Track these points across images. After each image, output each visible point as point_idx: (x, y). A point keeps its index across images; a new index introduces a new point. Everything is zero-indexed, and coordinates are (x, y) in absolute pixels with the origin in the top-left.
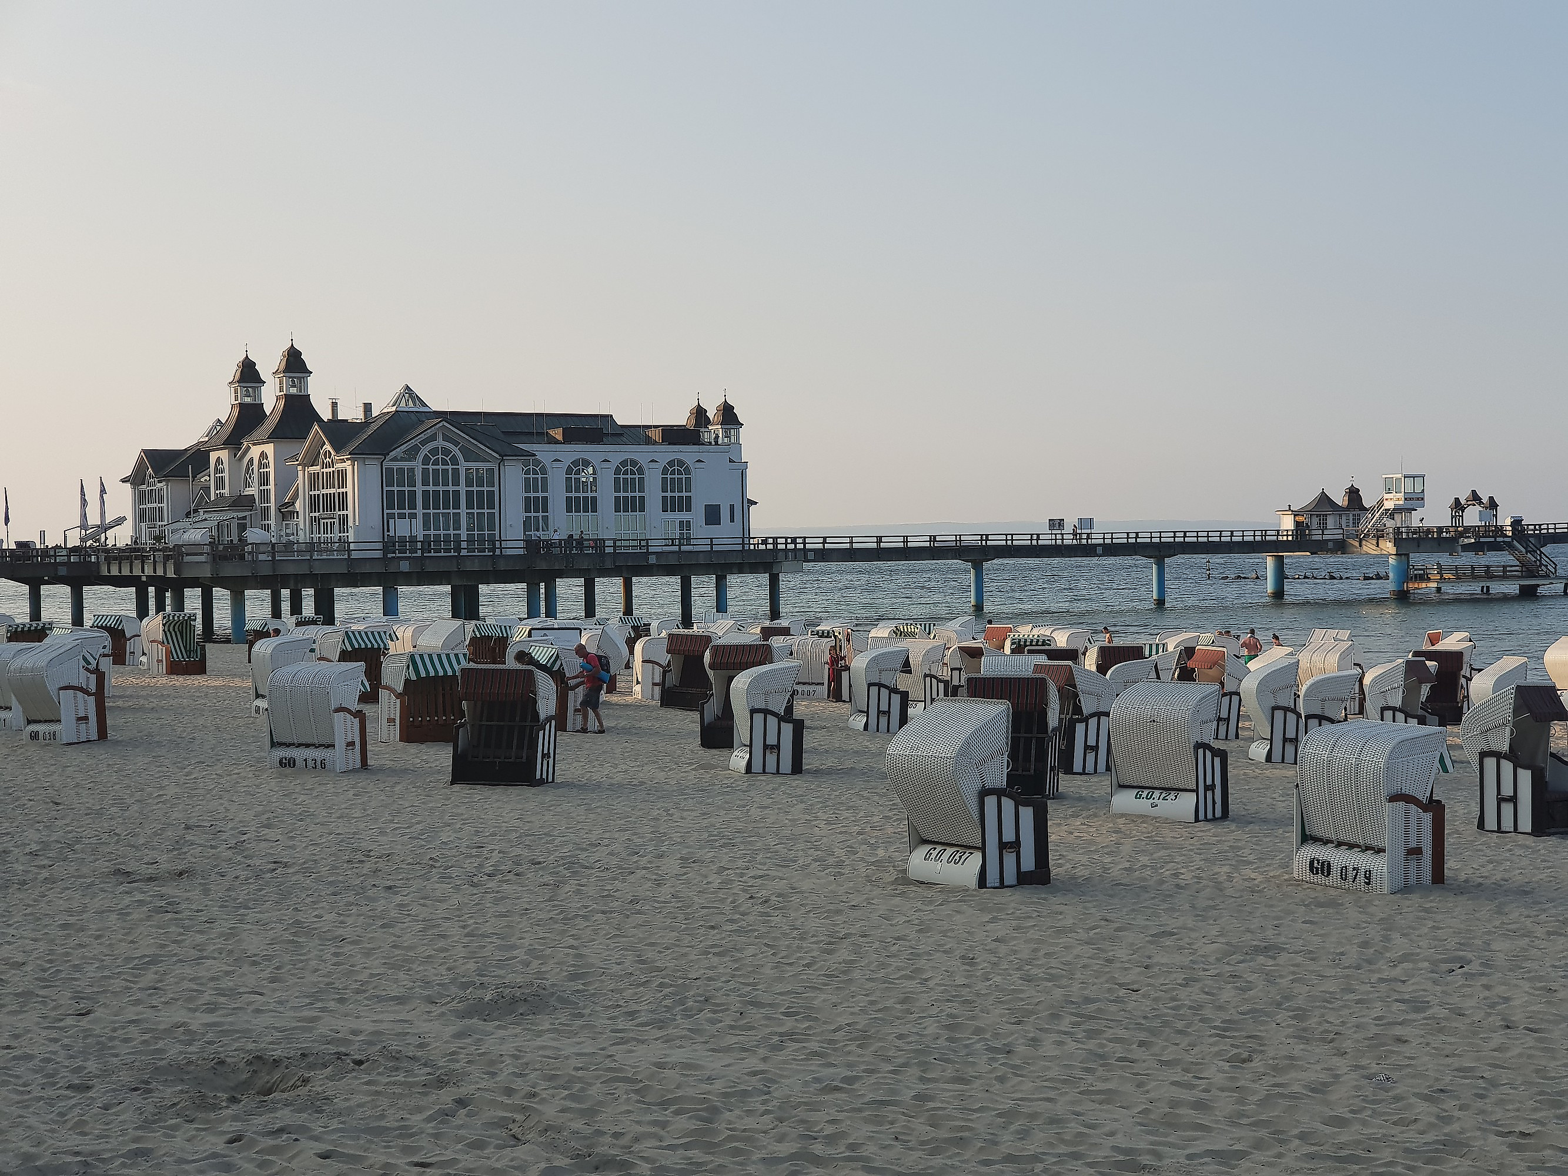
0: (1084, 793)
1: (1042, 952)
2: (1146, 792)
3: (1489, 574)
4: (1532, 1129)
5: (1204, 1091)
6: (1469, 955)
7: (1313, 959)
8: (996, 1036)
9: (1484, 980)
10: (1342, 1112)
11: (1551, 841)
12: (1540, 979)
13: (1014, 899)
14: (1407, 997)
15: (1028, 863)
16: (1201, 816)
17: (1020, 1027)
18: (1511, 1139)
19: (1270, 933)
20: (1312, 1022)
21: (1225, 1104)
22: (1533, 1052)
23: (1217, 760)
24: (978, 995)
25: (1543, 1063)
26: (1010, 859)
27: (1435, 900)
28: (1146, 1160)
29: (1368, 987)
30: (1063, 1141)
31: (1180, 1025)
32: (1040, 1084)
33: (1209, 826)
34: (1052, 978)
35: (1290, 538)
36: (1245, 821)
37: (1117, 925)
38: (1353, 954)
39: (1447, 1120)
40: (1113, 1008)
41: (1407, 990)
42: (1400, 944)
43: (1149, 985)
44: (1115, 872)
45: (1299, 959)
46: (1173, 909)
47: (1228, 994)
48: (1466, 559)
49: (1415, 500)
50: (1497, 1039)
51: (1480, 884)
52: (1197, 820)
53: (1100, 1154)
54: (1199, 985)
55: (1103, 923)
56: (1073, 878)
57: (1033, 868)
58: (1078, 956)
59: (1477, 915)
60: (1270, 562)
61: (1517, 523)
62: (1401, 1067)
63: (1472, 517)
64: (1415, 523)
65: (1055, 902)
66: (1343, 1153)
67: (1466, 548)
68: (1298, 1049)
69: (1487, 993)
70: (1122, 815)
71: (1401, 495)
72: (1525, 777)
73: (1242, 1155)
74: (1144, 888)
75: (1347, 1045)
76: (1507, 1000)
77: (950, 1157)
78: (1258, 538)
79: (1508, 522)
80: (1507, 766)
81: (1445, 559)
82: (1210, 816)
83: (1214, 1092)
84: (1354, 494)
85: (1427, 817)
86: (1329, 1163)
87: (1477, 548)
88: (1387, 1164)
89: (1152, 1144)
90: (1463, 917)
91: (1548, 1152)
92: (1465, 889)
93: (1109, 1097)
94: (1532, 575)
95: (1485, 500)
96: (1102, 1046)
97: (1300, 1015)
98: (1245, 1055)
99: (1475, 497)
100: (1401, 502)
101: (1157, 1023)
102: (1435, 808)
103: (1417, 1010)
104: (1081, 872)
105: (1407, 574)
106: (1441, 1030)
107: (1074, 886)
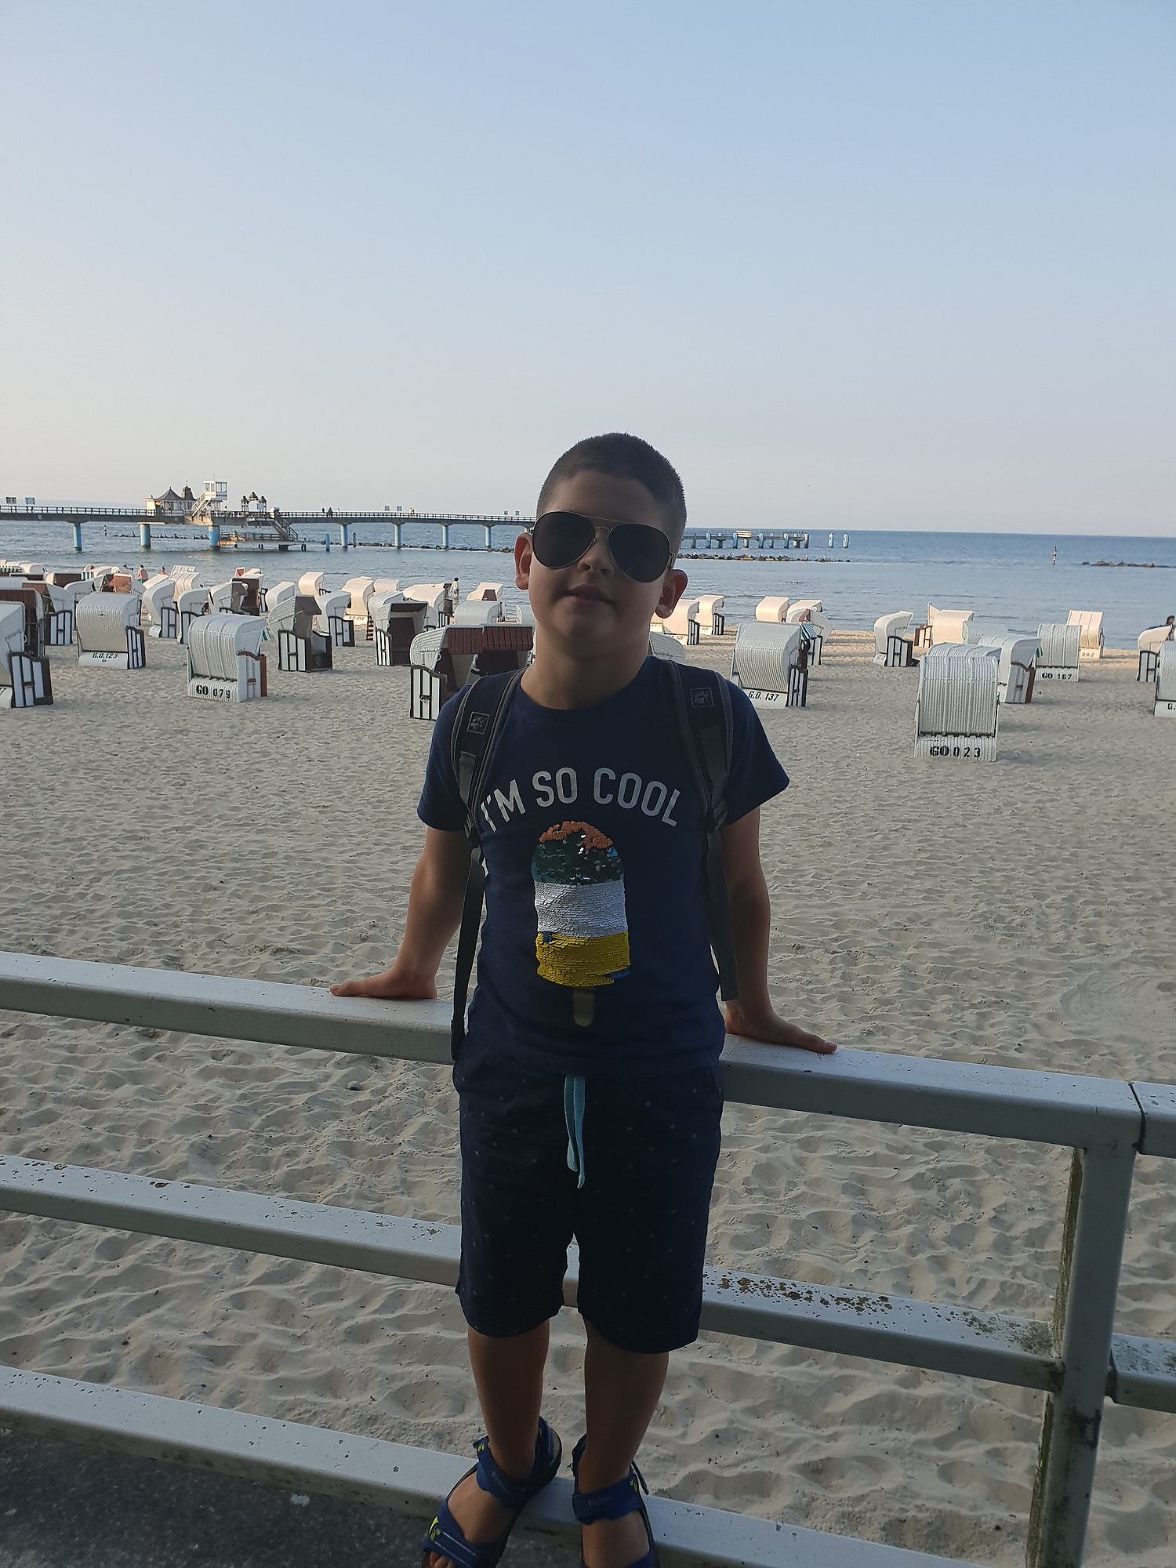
0: (60, 655)
1: (58, 740)
2: (99, 654)
3: (262, 538)
4: (328, 804)
5: (164, 800)
6: (286, 730)
7: (207, 735)
8: (43, 782)
9: (295, 741)
10: (237, 804)
11: (315, 675)
12: (321, 738)
13: (35, 713)
14: (259, 750)
15: (40, 693)
16: (131, 666)
17: (55, 777)
18: (320, 809)
19: (181, 724)
20: (213, 765)
21: (177, 805)
22: (323, 771)
23: (138, 636)
24: (26, 762)
25: (329, 775)
26: (29, 691)
27: (263, 704)
28: (142, 834)
29: (238, 747)
30: (95, 829)
31: (144, 771)
32: (74, 803)
33: (135, 671)
34: (67, 752)
35: (153, 515)
36: (156, 668)
37: (97, 724)
38: (227, 732)
39: (289, 803)
40: (106, 764)
41: (258, 748)
42: (250, 726)
43: (122, 752)
44: (89, 696)
45: (200, 735)
46: (126, 714)
47: (166, 754)
48: (252, 529)
49: (222, 496)
50: (306, 766)
51: (284, 696)
52: (129, 668)
53: (116, 834)
54: (150, 750)
55: (89, 723)
56: (66, 700)
57: (43, 696)
58: (80, 740)
59: (286, 711)
60: (142, 527)
61: (276, 511)
62: (261, 783)
63: (253, 507)
64: (223, 509)
65: (58, 713)
66: (242, 822)
67: (250, 523)
68: (208, 778)
69: (297, 746)
70: (85, 667)
71: (214, 493)
72: (301, 642)
73: (191, 828)
74: (107, 704)
75: (233, 774)
76: (307, 749)
77: (33, 842)
78: (135, 514)
79: (272, 510)
80: (292, 638)
81: (239, 529)
82: (136, 666)
83: (170, 801)
84: (187, 490)
85: (258, 663)
86: (235, 828)
87: (256, 523)
88: (263, 826)
89: (143, 826)
90: (279, 712)
91: (336, 813)
92: (276, 699)
93: (115, 807)
94: (285, 540)
95: (260, 498)
96: (103, 783)
97: (207, 761)
98: (182, 782)
99: (254, 496)
100: (215, 497)
101: (131, 770)
102: (261, 658)
103: (265, 756)
104: (68, 697)
105: (219, 537)
106: (278, 765)
107: (65, 705)
